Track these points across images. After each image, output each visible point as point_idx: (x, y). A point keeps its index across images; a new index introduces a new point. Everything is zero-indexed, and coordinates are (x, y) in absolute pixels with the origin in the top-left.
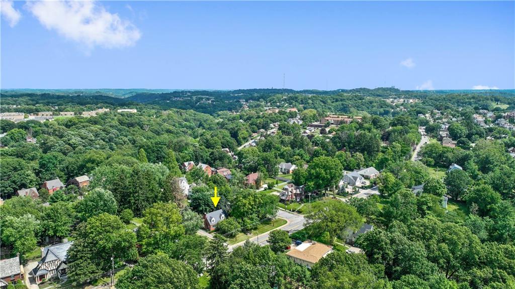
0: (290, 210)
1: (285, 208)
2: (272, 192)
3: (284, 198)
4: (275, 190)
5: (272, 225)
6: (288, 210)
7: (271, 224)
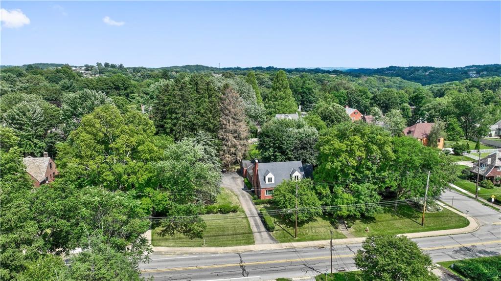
0: (490, 200)
1: (476, 192)
2: (460, 160)
3: (481, 171)
4: (469, 159)
5: (419, 220)
6: (482, 197)
7: (416, 218)
